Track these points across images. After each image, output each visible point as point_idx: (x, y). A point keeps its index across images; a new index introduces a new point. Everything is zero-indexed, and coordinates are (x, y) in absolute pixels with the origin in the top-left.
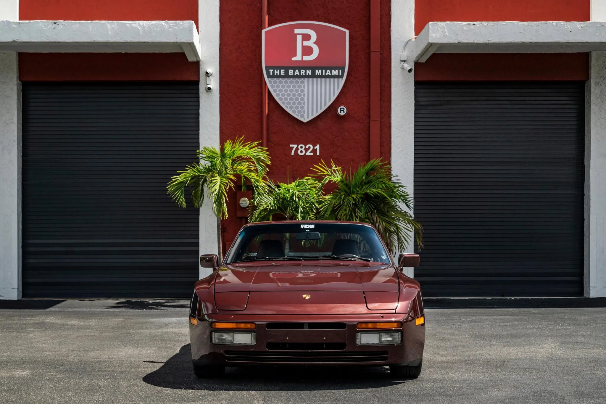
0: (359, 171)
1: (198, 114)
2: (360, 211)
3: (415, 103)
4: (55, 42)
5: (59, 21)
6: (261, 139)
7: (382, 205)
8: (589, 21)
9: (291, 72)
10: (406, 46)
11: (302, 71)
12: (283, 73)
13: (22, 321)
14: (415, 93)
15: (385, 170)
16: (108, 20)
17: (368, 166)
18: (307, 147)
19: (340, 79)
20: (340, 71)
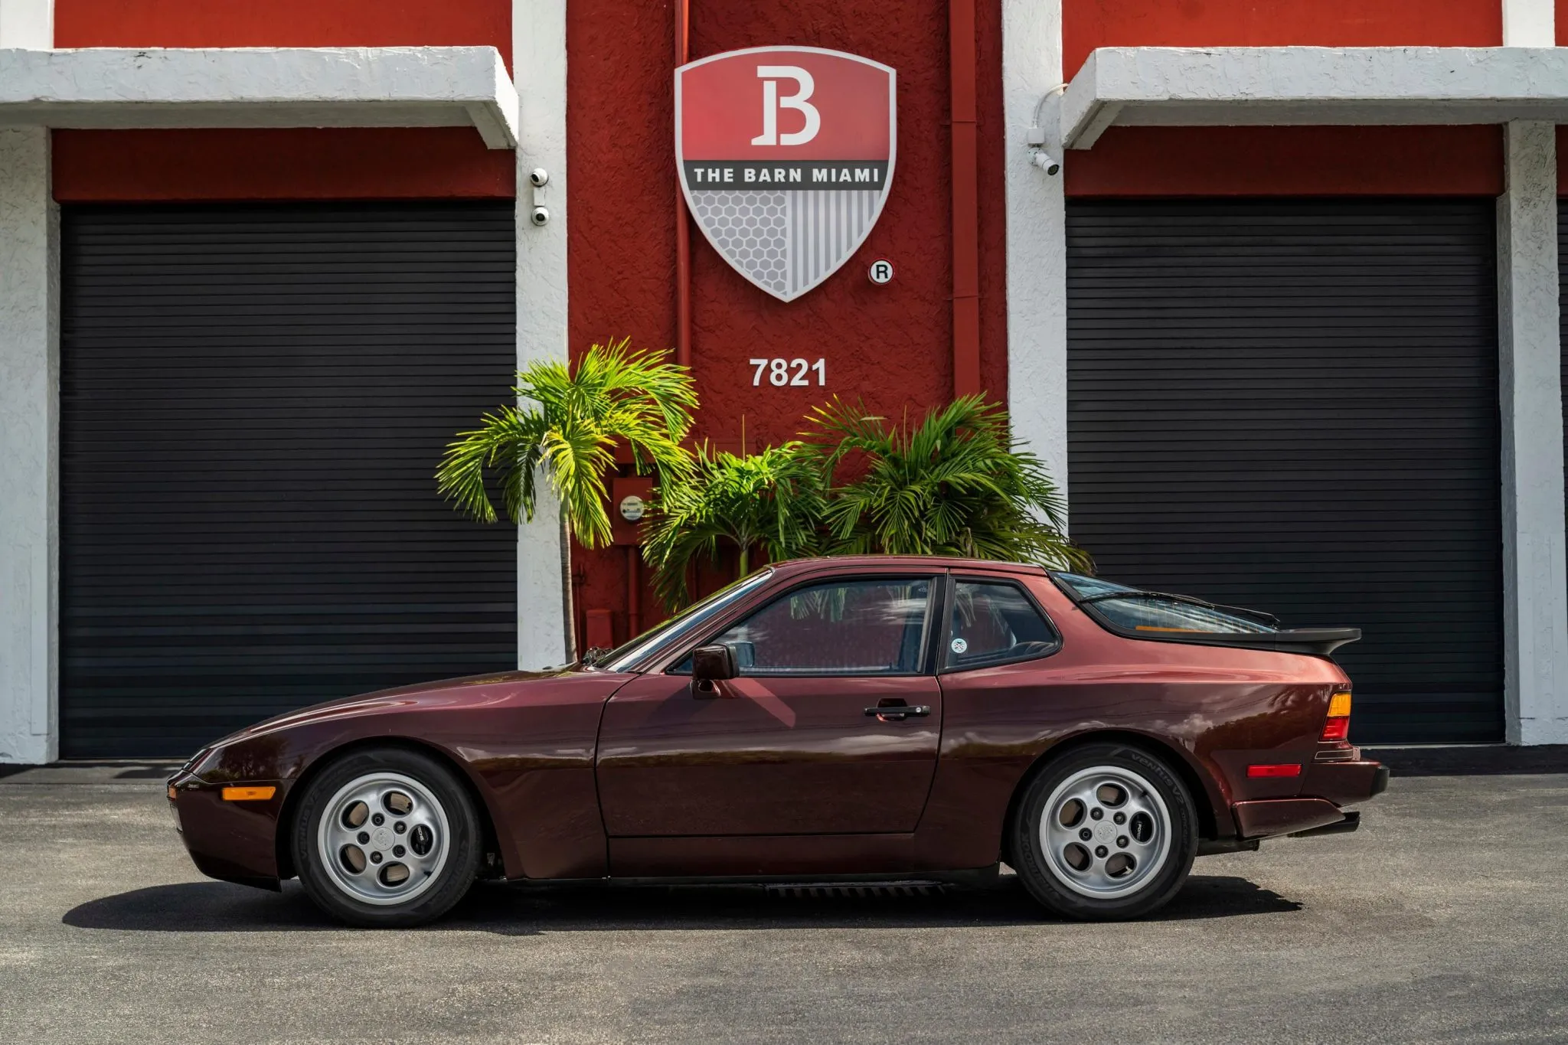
0: (926, 424)
1: (513, 282)
2: (932, 527)
3: (1067, 253)
4: (142, 102)
5: (152, 48)
6: (674, 342)
7: (985, 511)
8: (1502, 45)
9: (750, 175)
10: (1041, 108)
11: (777, 171)
12: (729, 178)
13: (47, 819)
14: (1068, 226)
15: (994, 424)
16: (278, 46)
17: (951, 414)
18: (794, 364)
19: (876, 193)
20: (876, 171)
